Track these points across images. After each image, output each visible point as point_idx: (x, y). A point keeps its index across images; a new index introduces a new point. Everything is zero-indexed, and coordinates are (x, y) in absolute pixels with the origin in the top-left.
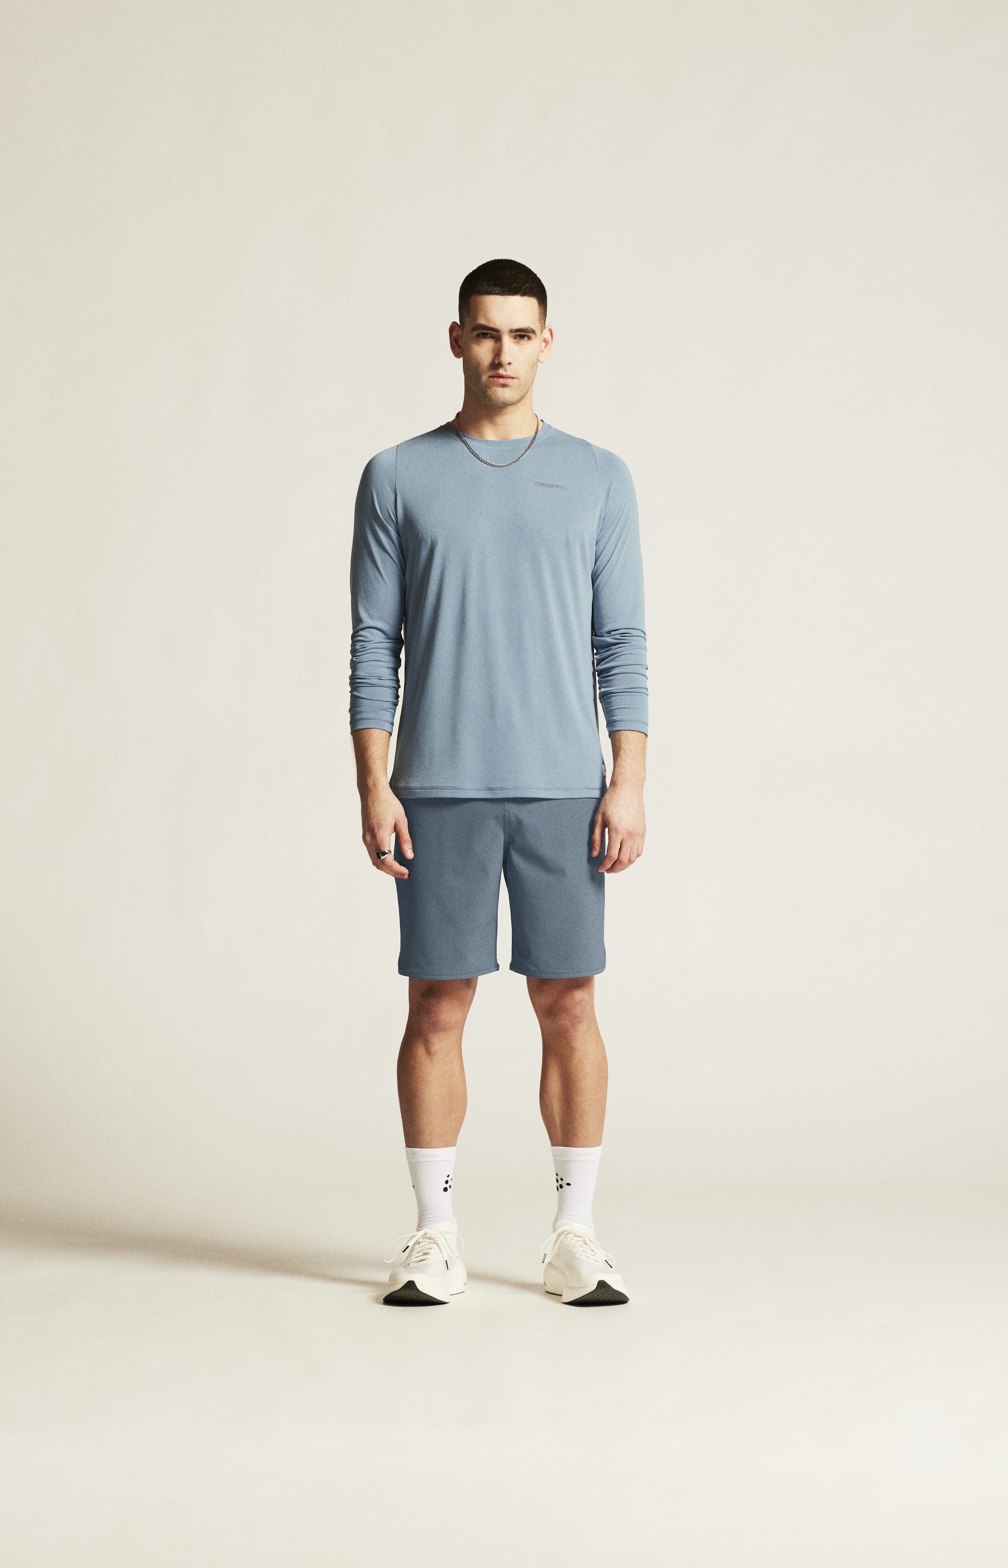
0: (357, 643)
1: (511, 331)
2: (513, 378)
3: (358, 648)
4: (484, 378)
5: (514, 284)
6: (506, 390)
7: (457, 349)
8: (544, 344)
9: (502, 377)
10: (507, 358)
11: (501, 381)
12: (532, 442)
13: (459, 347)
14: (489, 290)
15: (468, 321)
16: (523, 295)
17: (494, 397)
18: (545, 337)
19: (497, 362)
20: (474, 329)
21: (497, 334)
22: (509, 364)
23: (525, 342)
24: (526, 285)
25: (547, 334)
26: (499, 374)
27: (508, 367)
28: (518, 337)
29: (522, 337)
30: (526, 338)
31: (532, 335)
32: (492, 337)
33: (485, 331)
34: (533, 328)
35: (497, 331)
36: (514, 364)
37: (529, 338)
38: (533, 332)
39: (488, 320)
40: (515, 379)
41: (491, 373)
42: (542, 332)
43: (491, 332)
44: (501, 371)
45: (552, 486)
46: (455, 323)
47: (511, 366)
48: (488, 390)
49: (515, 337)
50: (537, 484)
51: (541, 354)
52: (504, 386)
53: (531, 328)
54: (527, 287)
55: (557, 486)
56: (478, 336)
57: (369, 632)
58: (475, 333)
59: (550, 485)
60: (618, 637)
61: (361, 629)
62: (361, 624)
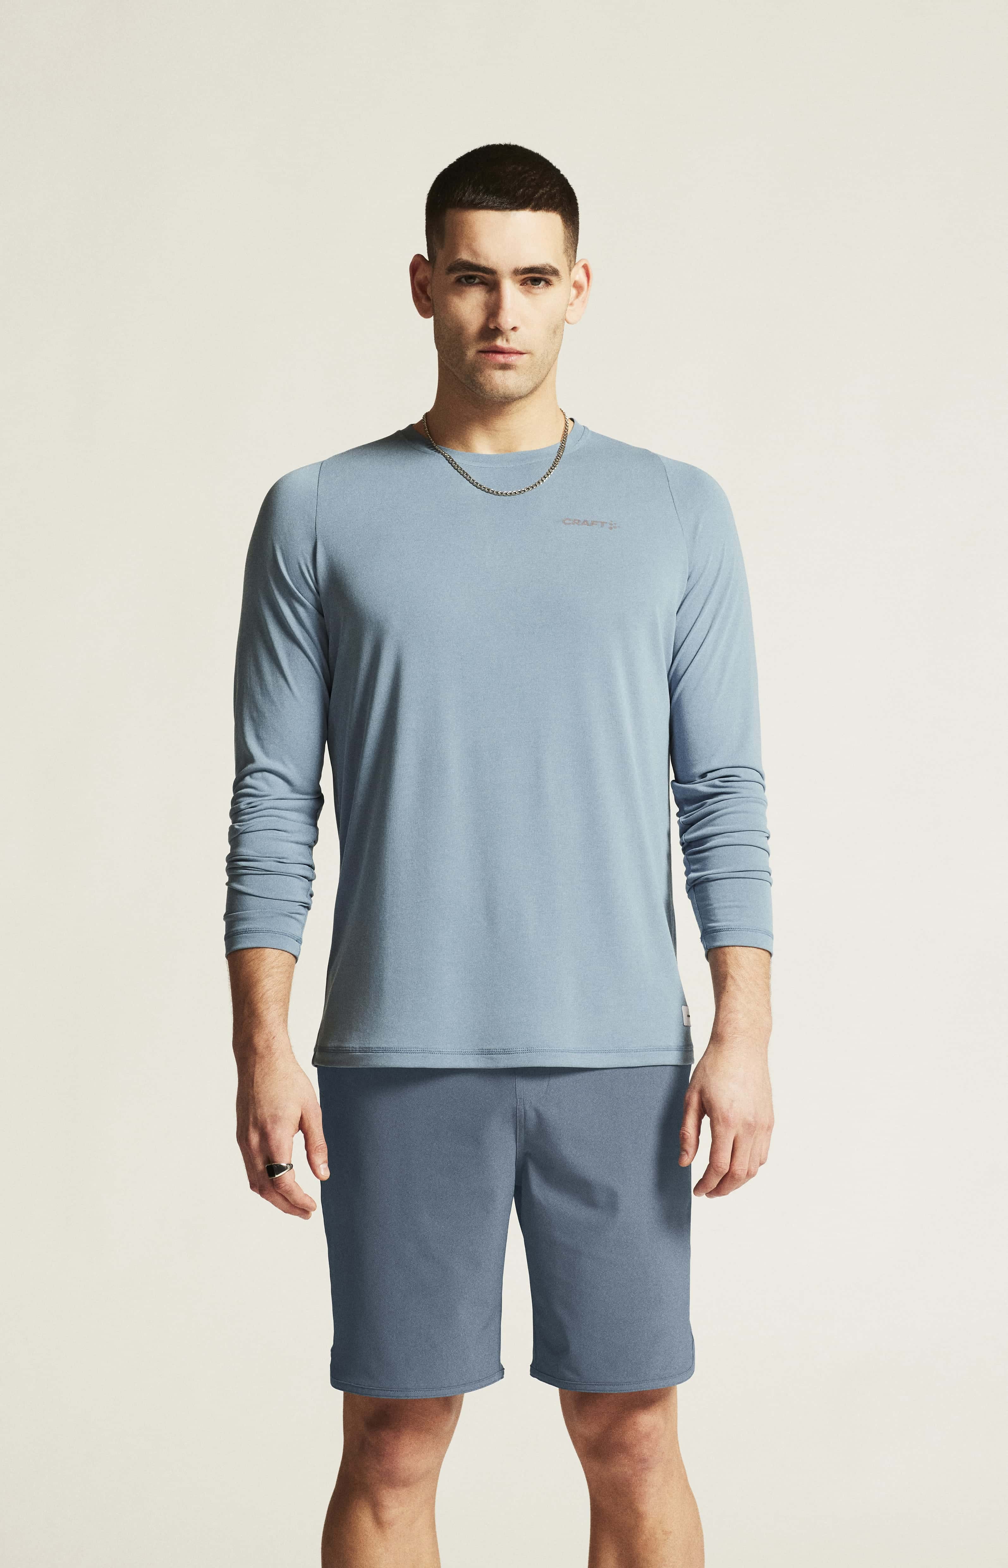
1: (516, 272)
2: (521, 353)
4: (471, 353)
5: (520, 189)
6: (510, 374)
7: (423, 301)
8: (574, 290)
9: (502, 352)
10: (509, 320)
11: (501, 358)
12: (559, 456)
13: (428, 299)
14: (477, 201)
15: (441, 255)
16: (536, 208)
17: (488, 388)
18: (577, 280)
19: (492, 326)
20: (451, 270)
21: (492, 277)
22: (514, 329)
23: (540, 289)
24: (541, 191)
25: (579, 275)
26: (496, 346)
27: (512, 335)
28: (529, 282)
29: (536, 281)
30: (543, 283)
31: (553, 279)
32: (483, 283)
33: (471, 273)
34: (555, 265)
35: (492, 272)
36: (522, 330)
37: (548, 283)
38: (555, 272)
39: (475, 253)
40: (525, 355)
41: (482, 346)
42: (570, 271)
43: (481, 274)
44: (500, 343)
45: (593, 523)
46: (419, 257)
47: (518, 332)
48: (478, 374)
49: (523, 283)
50: (567, 521)
51: (569, 308)
52: (505, 367)
53: (550, 267)
54: (543, 194)
55: (603, 523)
56: (458, 281)
58: (453, 277)
59: (589, 523)
60: (717, 782)
61: (250, 773)
62: (250, 767)
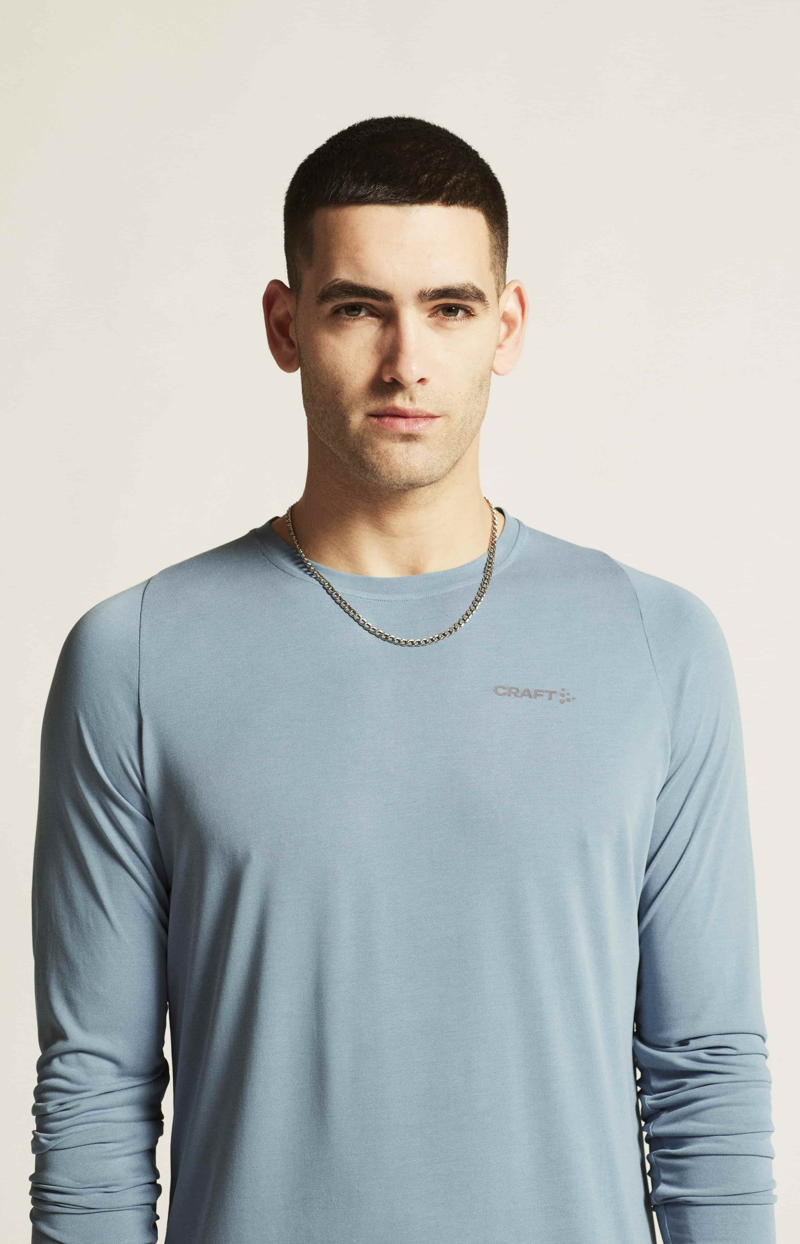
0: (49, 1095)
1: (423, 296)
2: (433, 417)
3: (49, 1110)
4: (357, 419)
5: (424, 174)
6: (416, 448)
7: (285, 348)
8: (504, 328)
9: (403, 415)
10: (414, 368)
11: (402, 425)
12: (486, 579)
13: (291, 344)
14: (360, 193)
15: (308, 277)
16: (449, 201)
17: (384, 470)
18: (507, 309)
19: (387, 378)
20: (324, 297)
21: (387, 305)
22: (422, 381)
23: (457, 323)
24: (455, 177)
25: (510, 303)
26: (395, 408)
27: (418, 391)
28: (440, 313)
29: (450, 310)
30: (461, 313)
31: (476, 306)
32: (373, 312)
33: (353, 300)
34: (480, 286)
35: (385, 296)
36: (434, 381)
37: (469, 313)
38: (480, 296)
39: (359, 269)
40: (438, 420)
41: (374, 405)
42: (499, 296)
43: (369, 301)
44: (400, 401)
45: (538, 694)
46: (276, 283)
47: (428, 385)
48: (368, 450)
49: (434, 312)
50: (500, 691)
51: (499, 352)
52: (409, 438)
53: (473, 288)
54: (457, 182)
55: (551, 693)
56: (336, 312)
57: (82, 1064)
58: (329, 307)
59: (532, 694)
60: (702, 1054)
61: (60, 1055)
62: (60, 1045)
